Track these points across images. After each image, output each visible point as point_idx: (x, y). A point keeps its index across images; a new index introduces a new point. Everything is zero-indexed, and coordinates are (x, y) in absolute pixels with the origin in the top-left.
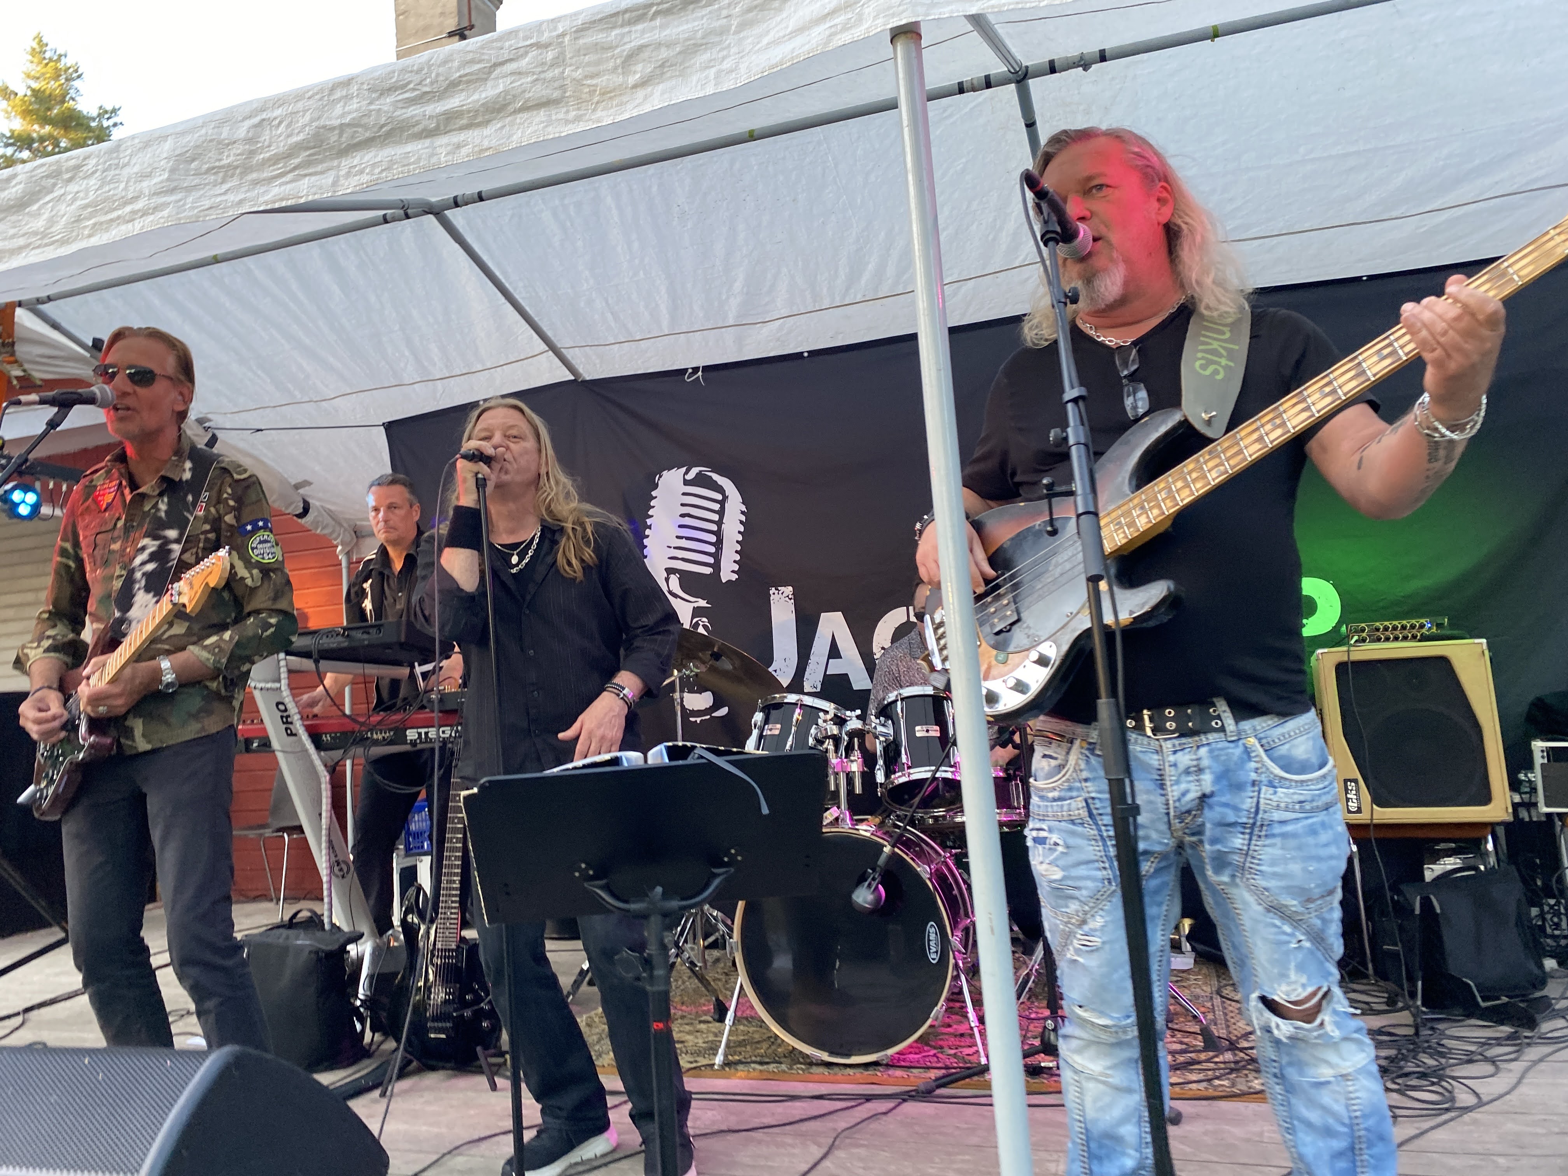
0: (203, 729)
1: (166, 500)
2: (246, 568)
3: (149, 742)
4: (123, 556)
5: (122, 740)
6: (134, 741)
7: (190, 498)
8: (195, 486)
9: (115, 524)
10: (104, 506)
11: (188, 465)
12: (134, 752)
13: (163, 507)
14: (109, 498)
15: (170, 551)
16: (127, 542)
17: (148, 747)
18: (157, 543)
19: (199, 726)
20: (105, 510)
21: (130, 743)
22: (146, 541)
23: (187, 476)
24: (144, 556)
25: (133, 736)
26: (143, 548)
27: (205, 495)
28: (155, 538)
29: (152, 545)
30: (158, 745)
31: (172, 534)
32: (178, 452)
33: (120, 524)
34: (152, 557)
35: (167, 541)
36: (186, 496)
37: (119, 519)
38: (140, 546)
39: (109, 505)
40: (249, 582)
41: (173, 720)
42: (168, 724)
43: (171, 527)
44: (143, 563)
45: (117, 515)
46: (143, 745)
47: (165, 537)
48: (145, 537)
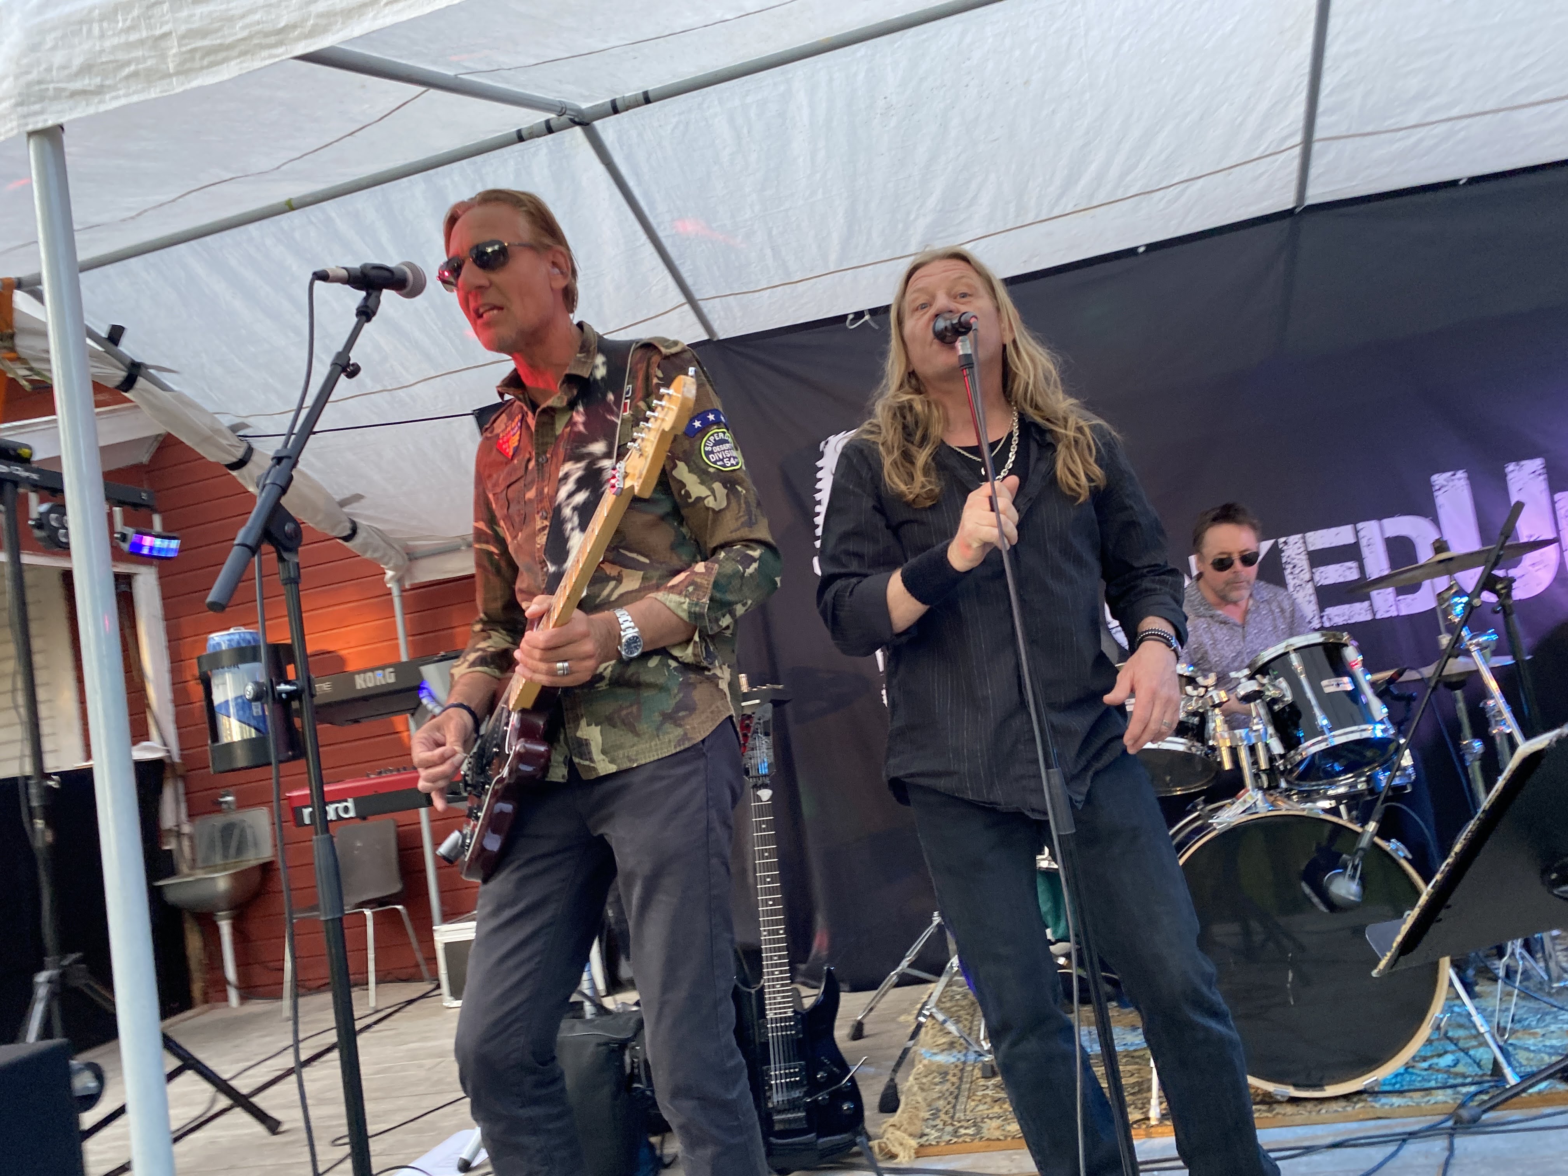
0: (685, 737)
1: (581, 409)
2: (702, 483)
3: (612, 761)
4: (541, 501)
5: (576, 760)
6: (591, 760)
7: (611, 397)
8: (614, 380)
9: (527, 467)
10: (511, 454)
11: (600, 359)
12: (593, 776)
13: (579, 418)
14: (514, 442)
15: (601, 470)
16: (543, 481)
17: (613, 768)
18: (582, 465)
19: (679, 731)
20: (512, 459)
21: (587, 763)
22: (568, 467)
23: (601, 372)
24: (570, 485)
25: (590, 753)
26: (566, 476)
27: (628, 387)
28: (578, 459)
29: (575, 469)
30: (626, 765)
31: (598, 448)
32: (584, 348)
33: (532, 464)
34: (581, 484)
35: (594, 459)
36: (605, 396)
37: (529, 460)
38: (561, 474)
39: (517, 450)
40: (710, 502)
41: (643, 727)
42: (637, 734)
43: (595, 440)
44: (571, 495)
45: (527, 456)
46: (604, 766)
47: (590, 454)
48: (565, 461)
